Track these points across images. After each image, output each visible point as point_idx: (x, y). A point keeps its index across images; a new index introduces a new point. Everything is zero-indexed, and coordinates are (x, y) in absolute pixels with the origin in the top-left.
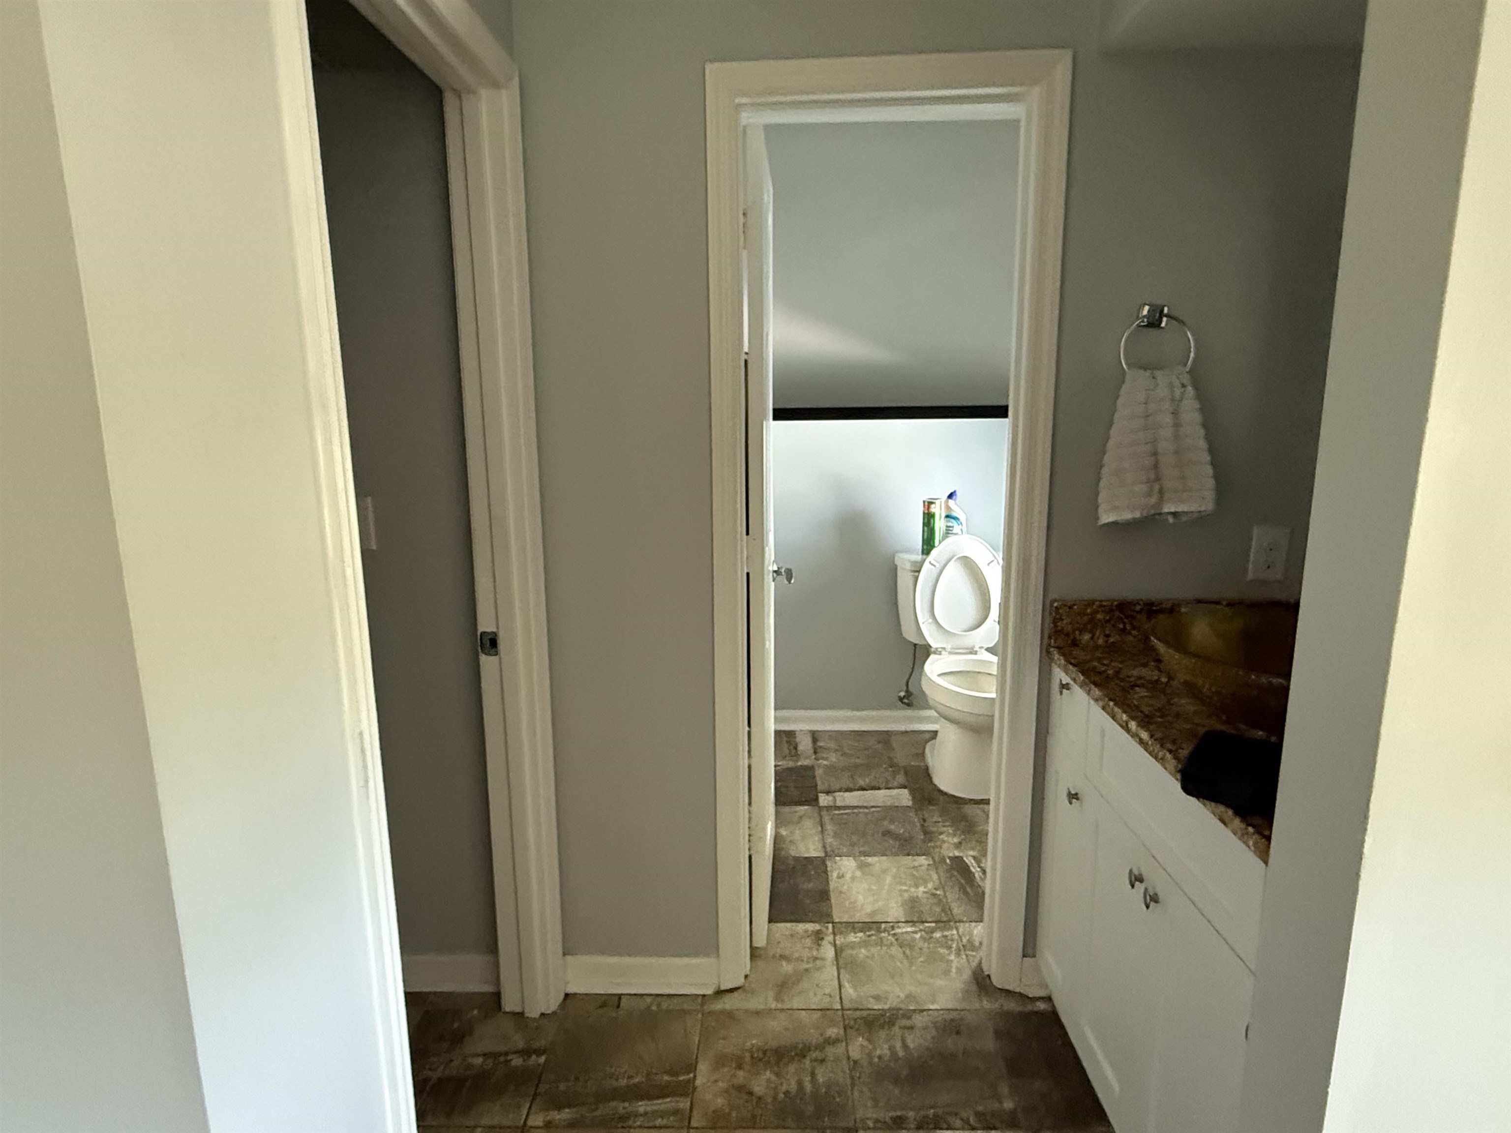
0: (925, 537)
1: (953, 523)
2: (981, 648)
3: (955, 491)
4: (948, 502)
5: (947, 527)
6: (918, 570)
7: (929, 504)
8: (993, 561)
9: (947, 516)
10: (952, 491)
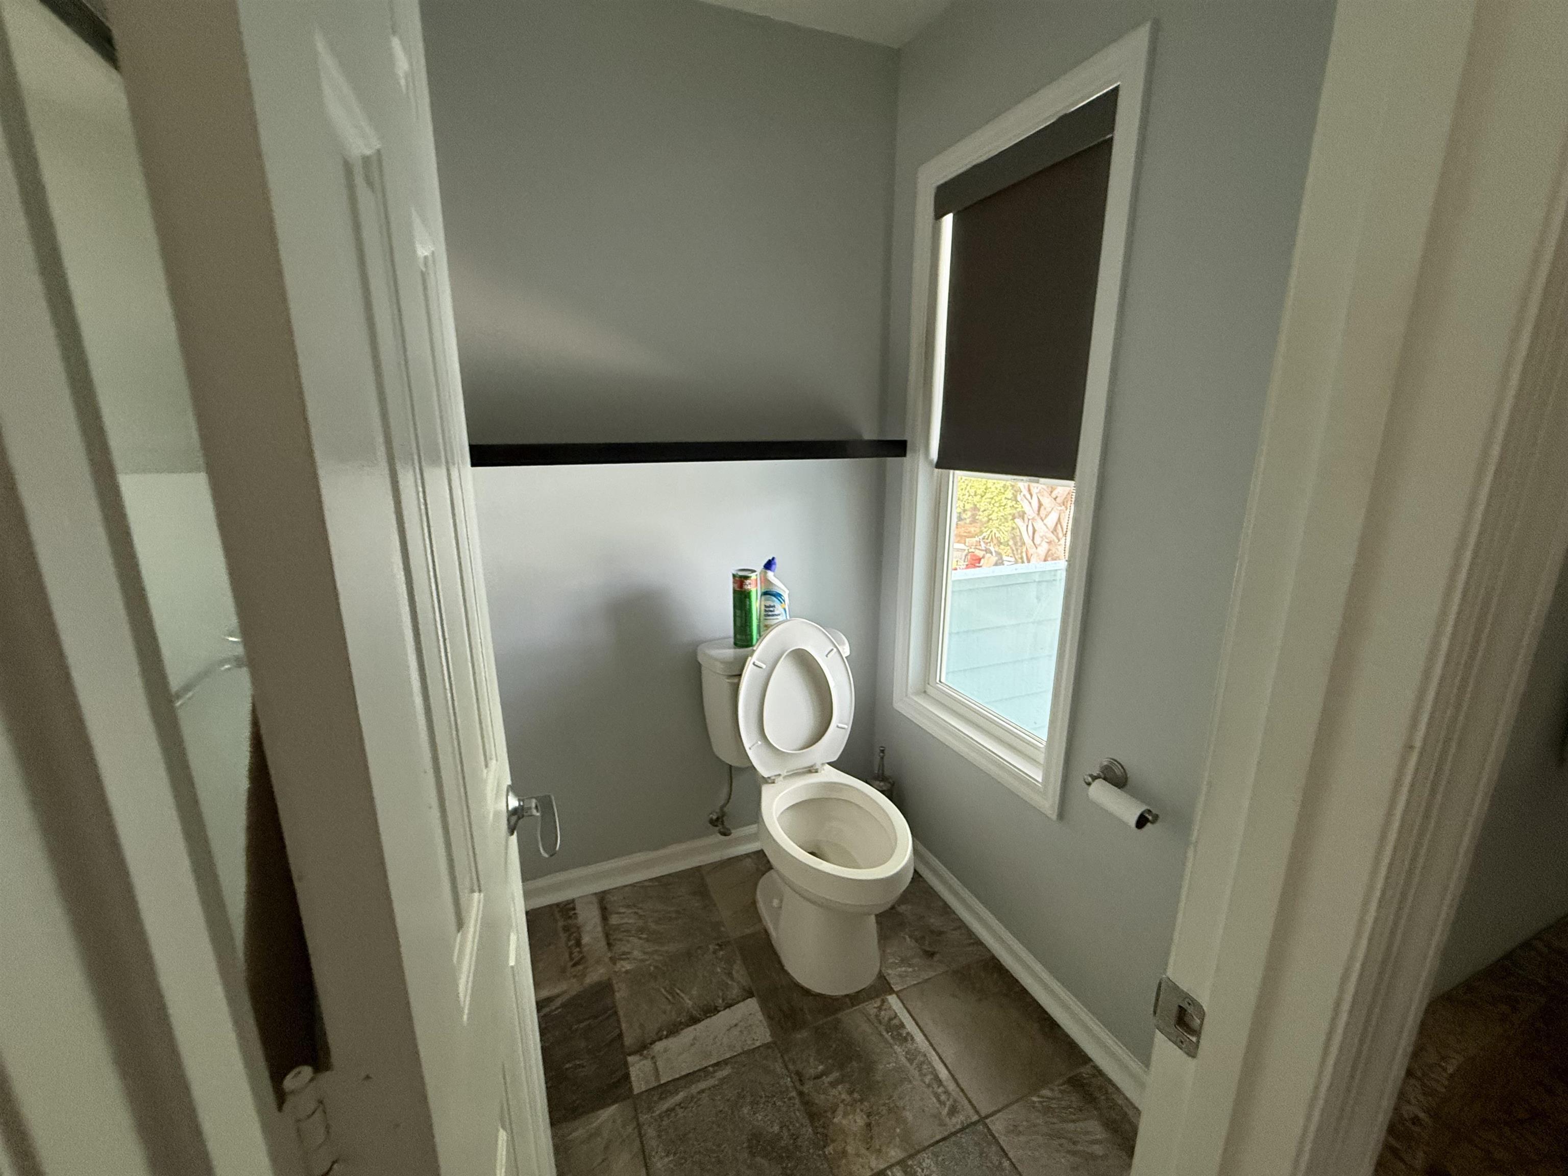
0: (738, 624)
1: (775, 602)
2: (823, 764)
3: (773, 559)
4: (766, 573)
5: (766, 606)
6: (739, 673)
7: (740, 581)
8: (832, 650)
9: (766, 593)
10: (771, 558)
